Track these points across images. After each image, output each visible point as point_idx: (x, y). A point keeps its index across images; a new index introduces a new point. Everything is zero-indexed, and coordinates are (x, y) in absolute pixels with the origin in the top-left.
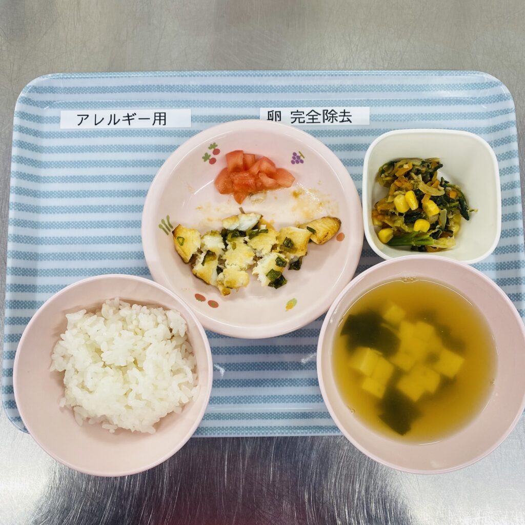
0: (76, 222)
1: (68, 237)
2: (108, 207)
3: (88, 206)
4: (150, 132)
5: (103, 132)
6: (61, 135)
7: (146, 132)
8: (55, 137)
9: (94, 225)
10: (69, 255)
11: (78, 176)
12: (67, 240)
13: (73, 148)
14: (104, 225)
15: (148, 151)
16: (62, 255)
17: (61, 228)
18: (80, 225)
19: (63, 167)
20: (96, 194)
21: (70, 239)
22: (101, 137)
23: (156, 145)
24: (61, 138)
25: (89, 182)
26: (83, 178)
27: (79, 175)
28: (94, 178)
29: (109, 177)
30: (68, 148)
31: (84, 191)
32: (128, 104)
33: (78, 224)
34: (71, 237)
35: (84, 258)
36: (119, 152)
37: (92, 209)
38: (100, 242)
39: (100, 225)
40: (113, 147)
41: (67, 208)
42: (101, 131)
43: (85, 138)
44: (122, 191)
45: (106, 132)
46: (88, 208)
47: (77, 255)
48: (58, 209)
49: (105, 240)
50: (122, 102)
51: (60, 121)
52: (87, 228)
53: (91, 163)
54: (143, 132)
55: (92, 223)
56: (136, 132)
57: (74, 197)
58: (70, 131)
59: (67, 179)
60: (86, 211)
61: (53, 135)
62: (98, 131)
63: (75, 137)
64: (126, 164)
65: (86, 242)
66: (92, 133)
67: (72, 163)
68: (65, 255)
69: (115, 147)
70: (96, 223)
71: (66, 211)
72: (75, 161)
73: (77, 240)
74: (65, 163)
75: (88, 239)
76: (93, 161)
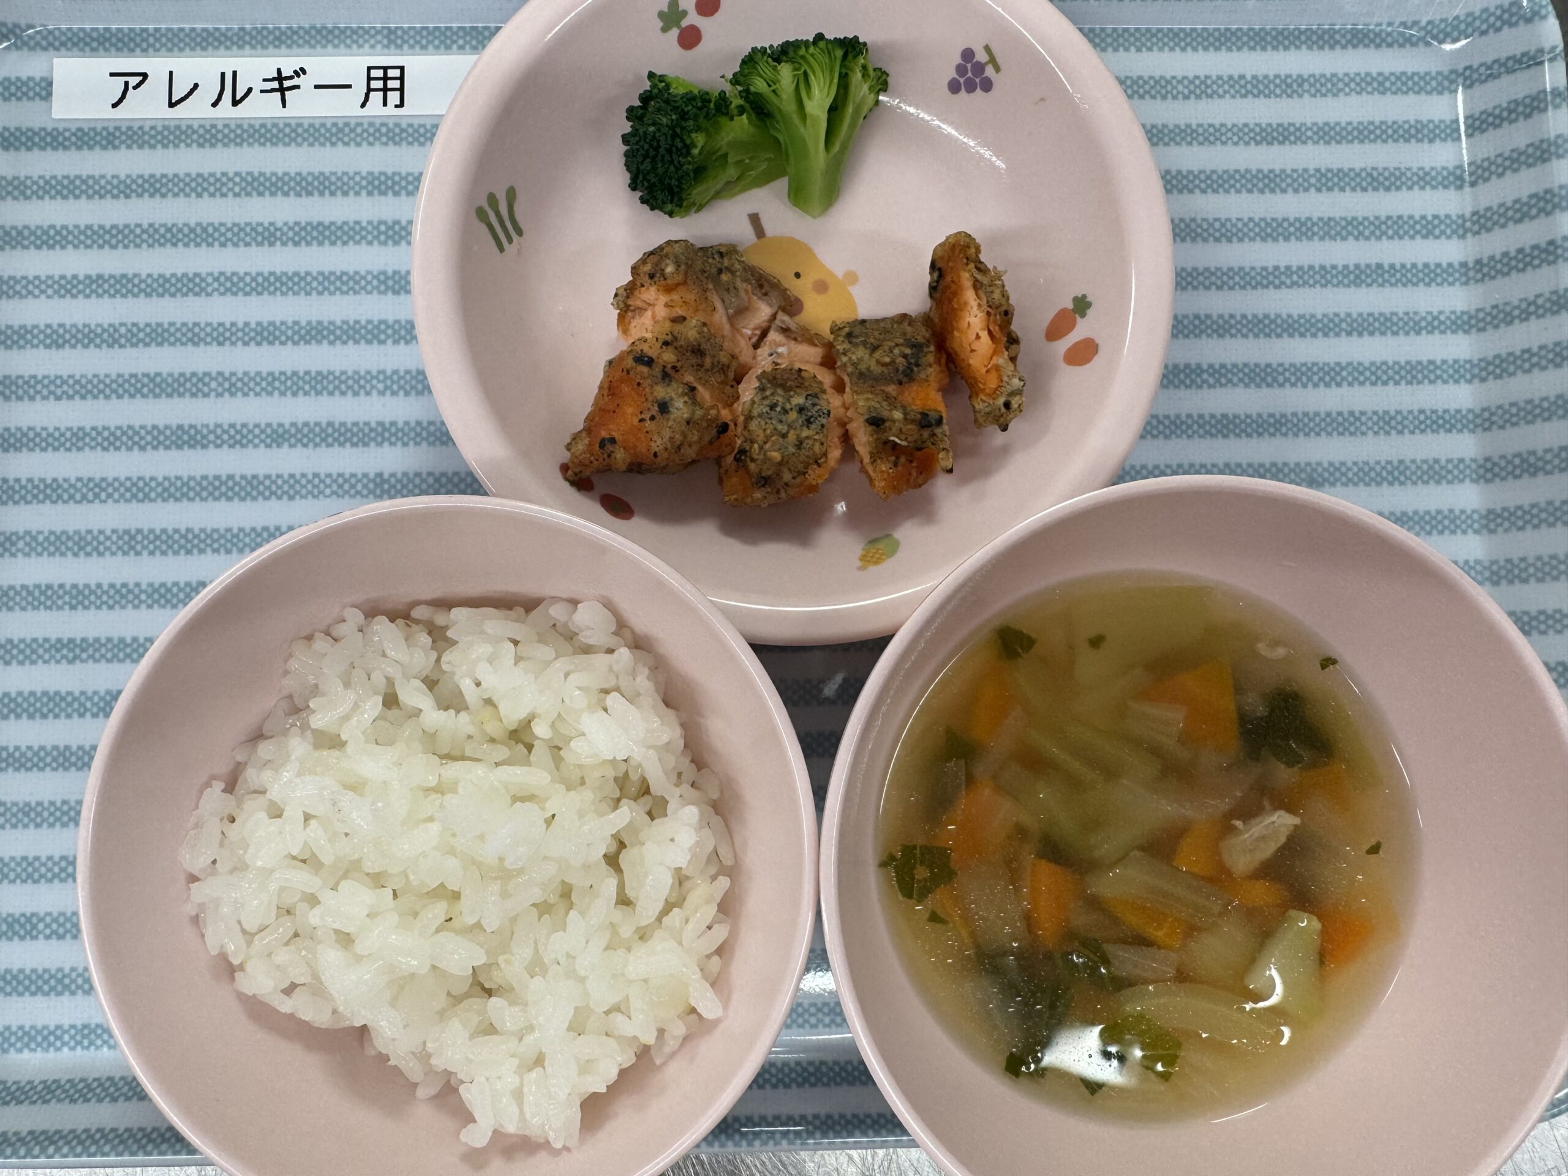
0: (105, 428)
1: (79, 479)
2: (212, 379)
3: (147, 375)
4: (352, 131)
5: (194, 132)
6: (55, 139)
7: (340, 130)
8: (34, 144)
9: (167, 438)
10: (81, 539)
11: (112, 276)
12: (77, 490)
13: (96, 182)
14: (199, 437)
15: (345, 194)
16: (58, 538)
17: (56, 449)
18: (117, 438)
19: (63, 247)
20: (173, 335)
21: (86, 485)
22: (188, 145)
23: (371, 173)
24: (55, 149)
25: (148, 295)
26: (129, 281)
27: (117, 272)
28: (167, 281)
29: (216, 279)
30: (78, 182)
31: (134, 325)
32: (278, 38)
33: (113, 434)
34: (90, 480)
35: (132, 548)
36: (248, 194)
37: (159, 385)
38: (183, 495)
39: (186, 437)
40: (230, 179)
41: (77, 382)
42: (189, 127)
43: (135, 150)
44: (259, 324)
45: (207, 131)
46: (146, 380)
47: (108, 538)
48: (44, 386)
49: (205, 489)
50: (259, 32)
51: (50, 94)
52: (143, 449)
53: (156, 231)
54: (328, 130)
55: (160, 432)
56: (306, 131)
57: (98, 346)
58: (86, 127)
59: (74, 287)
60: (138, 391)
61: (29, 139)
62: (178, 127)
63: (104, 148)
64: (273, 235)
65: (141, 495)
66: (158, 133)
67: (94, 233)
68: (69, 538)
69: (237, 179)
70: (173, 433)
71: (71, 392)
72: (101, 227)
73: (110, 490)
74: (70, 232)
75: (146, 484)
76: (164, 225)
